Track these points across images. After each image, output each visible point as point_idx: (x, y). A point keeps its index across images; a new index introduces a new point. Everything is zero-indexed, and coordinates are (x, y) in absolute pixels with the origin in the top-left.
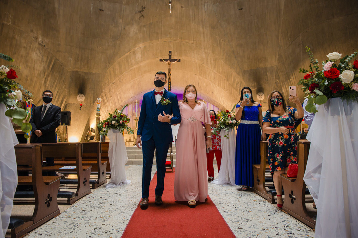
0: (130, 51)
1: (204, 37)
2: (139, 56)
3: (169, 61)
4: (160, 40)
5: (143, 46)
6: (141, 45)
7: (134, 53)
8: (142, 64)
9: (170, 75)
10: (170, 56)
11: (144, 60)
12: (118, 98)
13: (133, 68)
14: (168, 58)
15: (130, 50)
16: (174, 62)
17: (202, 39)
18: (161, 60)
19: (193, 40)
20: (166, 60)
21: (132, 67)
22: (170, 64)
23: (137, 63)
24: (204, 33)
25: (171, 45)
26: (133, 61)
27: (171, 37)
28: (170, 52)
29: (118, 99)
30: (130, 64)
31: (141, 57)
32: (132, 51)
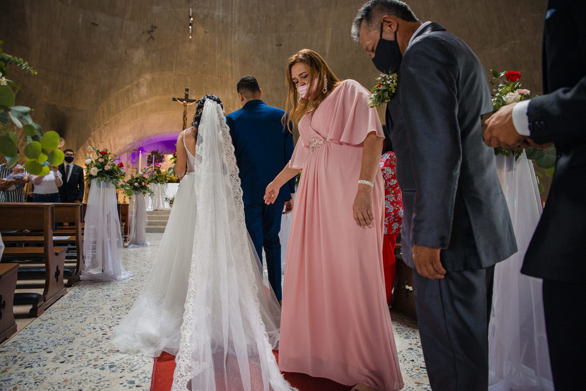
0: (132, 83)
1: (232, 74)
2: (144, 90)
3: (185, 102)
4: (174, 72)
5: (151, 78)
6: (148, 77)
7: (138, 86)
8: (148, 101)
9: (185, 119)
10: (187, 95)
11: (151, 96)
12: (110, 144)
13: (134, 105)
14: (183, 97)
15: (132, 81)
16: (192, 104)
17: (230, 76)
18: (174, 99)
19: (218, 76)
20: (182, 100)
21: (134, 103)
22: (186, 106)
23: (141, 99)
24: (232, 68)
25: (189, 80)
26: (135, 96)
27: (189, 69)
28: (187, 90)
29: (111, 146)
30: (131, 100)
31: (147, 92)
32: (135, 82)
